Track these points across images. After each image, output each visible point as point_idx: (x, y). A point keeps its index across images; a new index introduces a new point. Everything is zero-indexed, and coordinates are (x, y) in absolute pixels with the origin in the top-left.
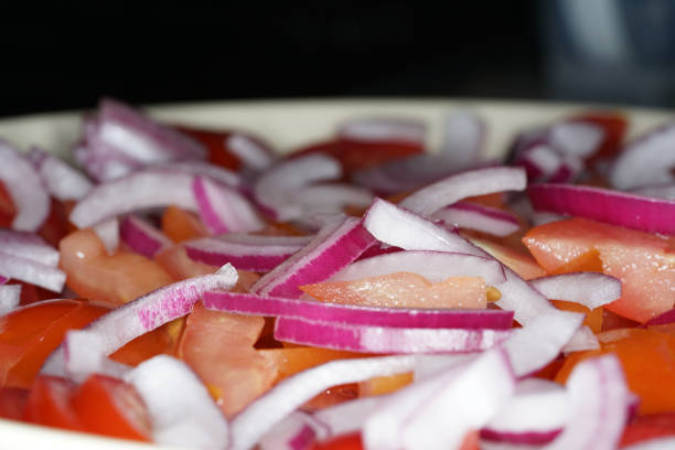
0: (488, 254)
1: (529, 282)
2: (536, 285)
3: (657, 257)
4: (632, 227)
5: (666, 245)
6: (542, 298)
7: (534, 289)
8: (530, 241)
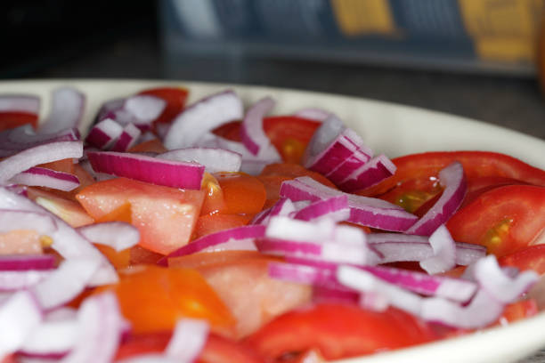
0: (46, 210)
1: (78, 229)
2: (83, 232)
3: (175, 206)
4: (159, 183)
5: (182, 197)
6: (86, 242)
7: (81, 235)
8: (81, 197)
